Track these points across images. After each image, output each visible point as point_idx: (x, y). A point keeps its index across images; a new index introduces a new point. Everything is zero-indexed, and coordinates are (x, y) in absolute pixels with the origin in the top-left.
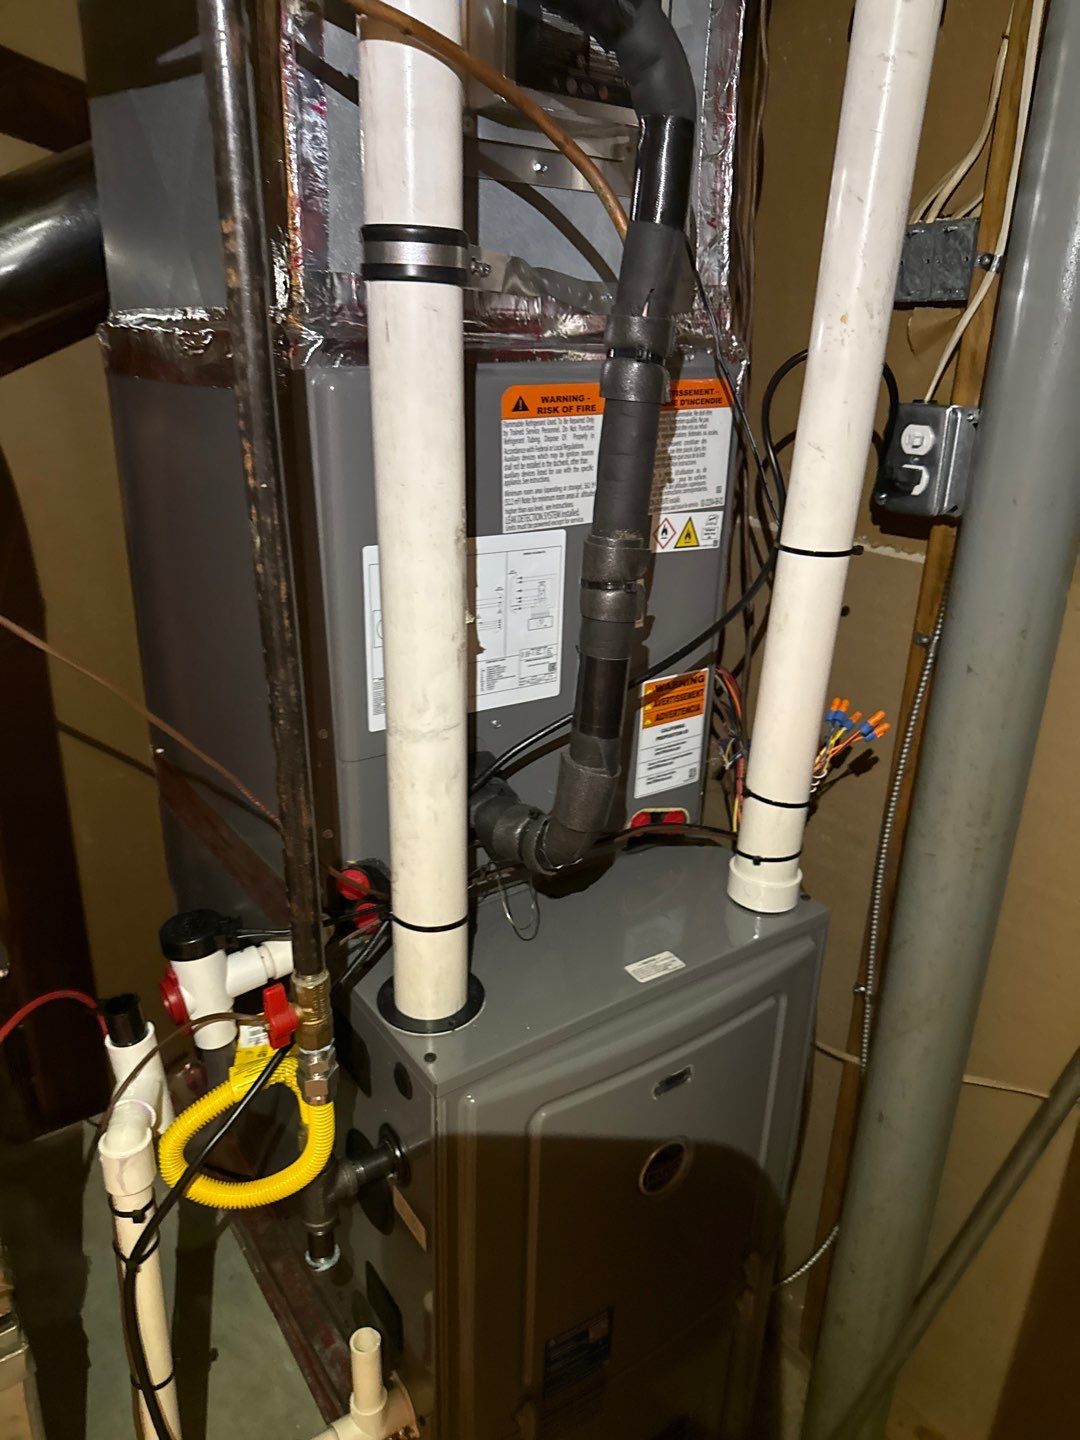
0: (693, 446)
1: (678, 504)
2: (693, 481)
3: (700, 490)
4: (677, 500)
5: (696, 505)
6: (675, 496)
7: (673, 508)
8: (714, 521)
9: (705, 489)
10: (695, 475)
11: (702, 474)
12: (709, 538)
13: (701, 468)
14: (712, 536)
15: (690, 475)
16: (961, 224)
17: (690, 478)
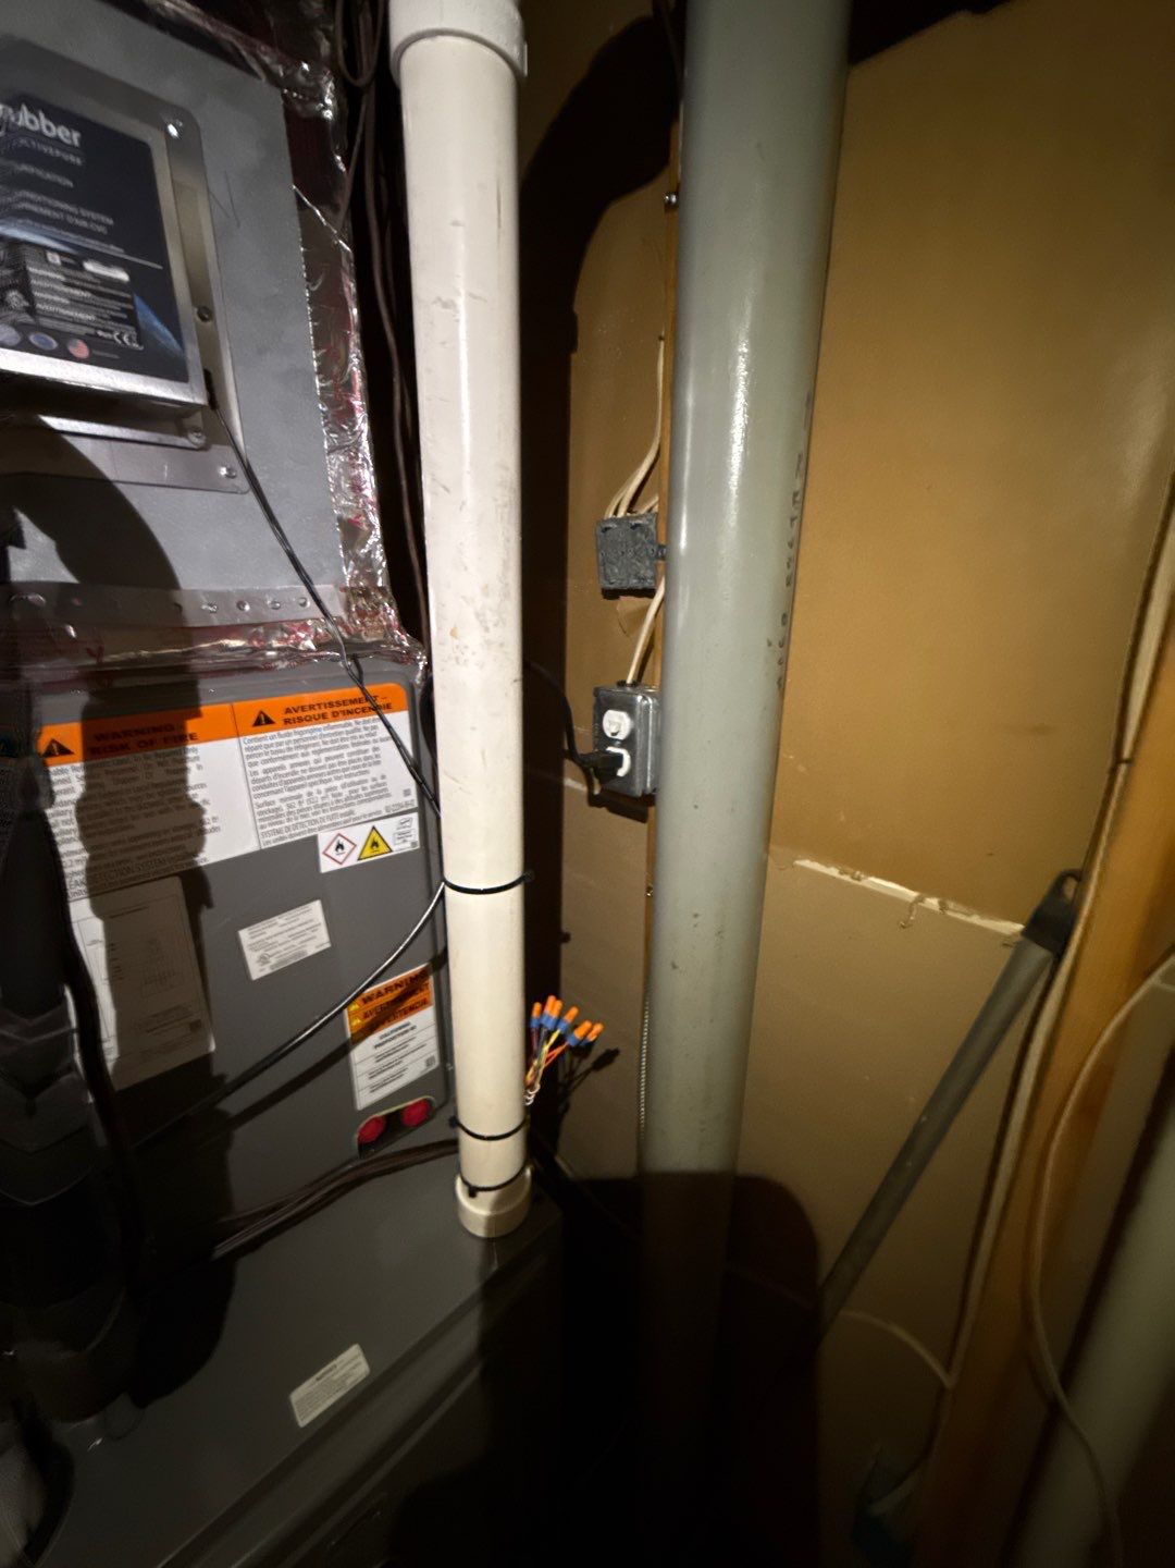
0: (361, 756)
1: (352, 816)
2: (370, 790)
3: (381, 797)
4: (351, 813)
5: (379, 812)
6: (346, 810)
7: (346, 822)
8: (407, 824)
9: (388, 795)
10: (370, 783)
11: (380, 781)
12: (405, 841)
13: (379, 777)
14: (409, 839)
15: (365, 785)
16: (644, 519)
17: (364, 789)
